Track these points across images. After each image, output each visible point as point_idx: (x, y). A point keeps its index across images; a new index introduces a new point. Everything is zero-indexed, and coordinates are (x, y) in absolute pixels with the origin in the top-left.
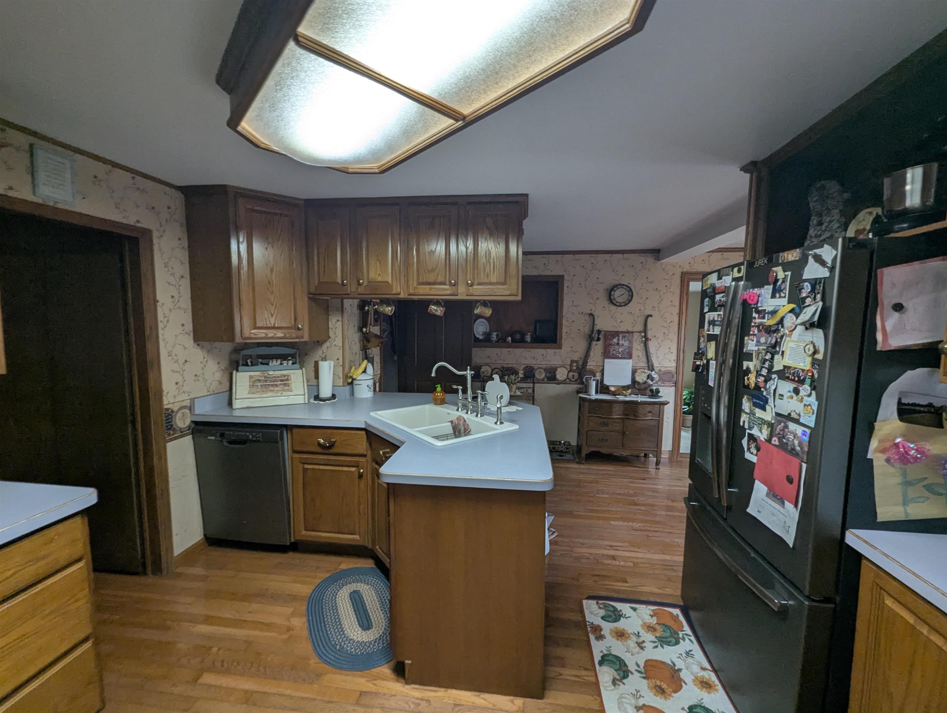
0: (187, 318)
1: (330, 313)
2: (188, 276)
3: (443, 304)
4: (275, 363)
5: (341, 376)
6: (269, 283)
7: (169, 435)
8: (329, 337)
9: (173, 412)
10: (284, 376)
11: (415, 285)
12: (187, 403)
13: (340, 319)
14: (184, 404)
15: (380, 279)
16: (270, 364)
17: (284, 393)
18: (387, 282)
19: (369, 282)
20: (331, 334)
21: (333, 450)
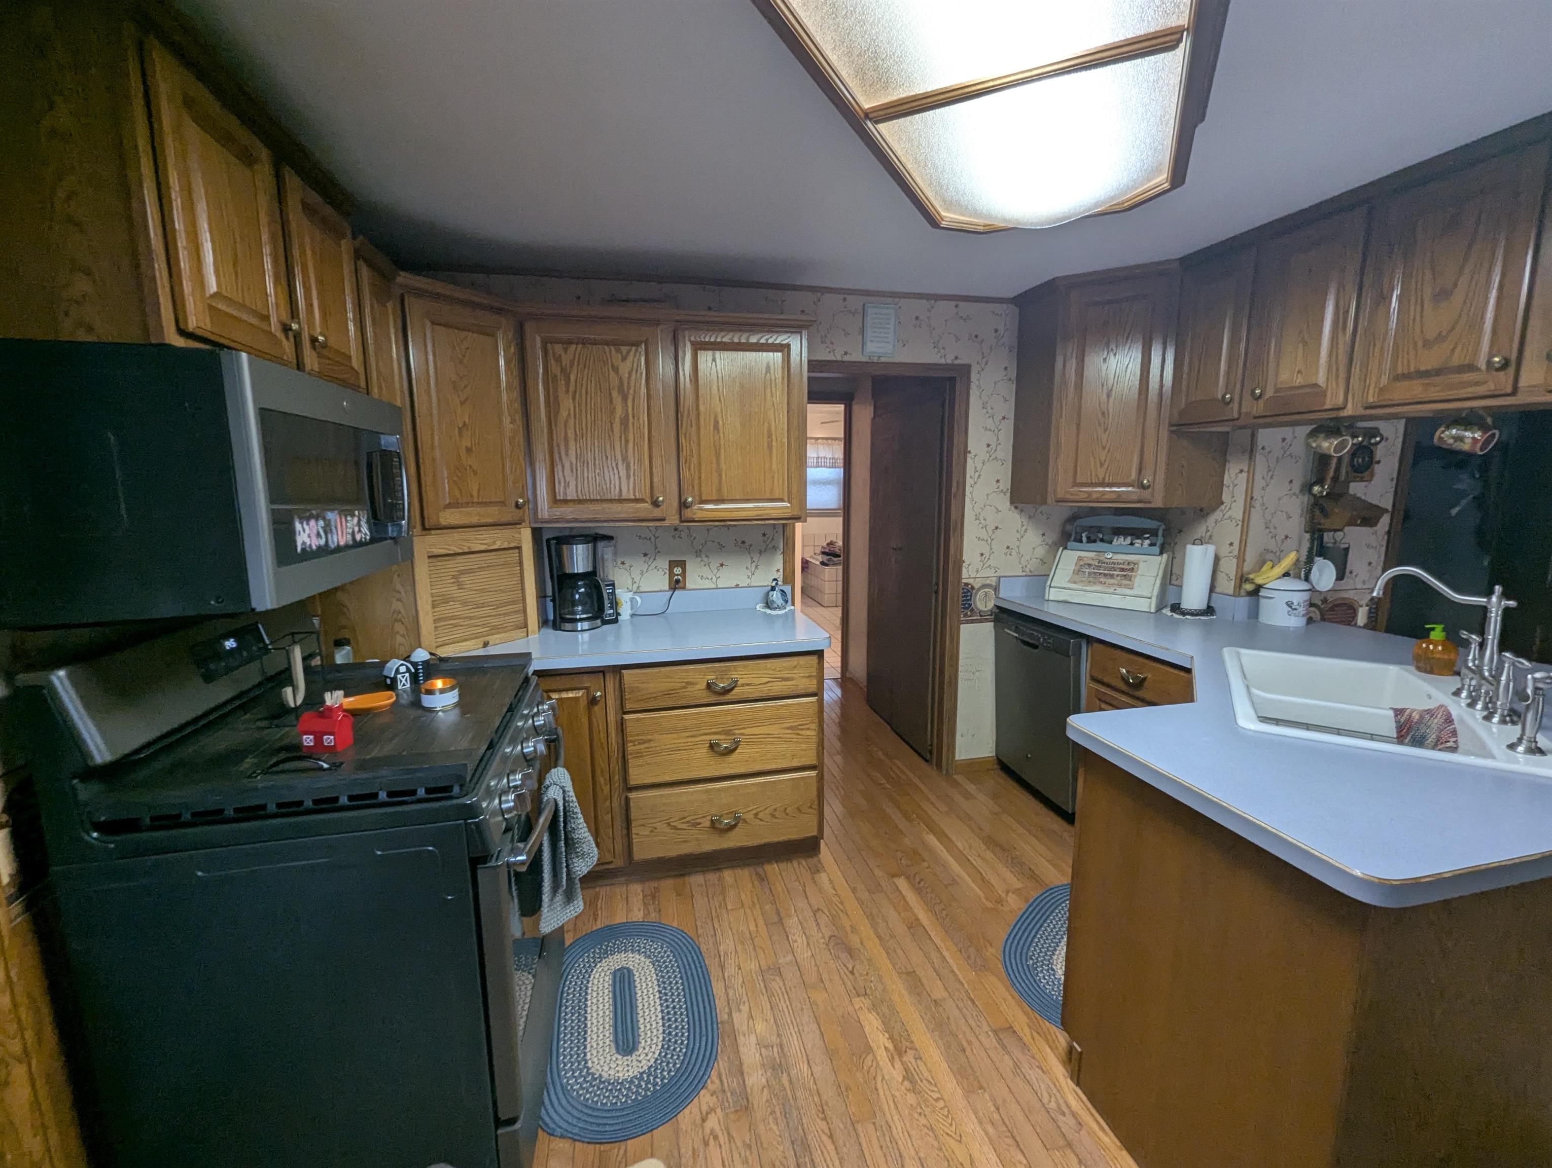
0: (1005, 473)
1: (1228, 457)
2: (1012, 416)
3: (1489, 420)
4: (1121, 541)
5: (1233, 577)
6: (1103, 413)
7: (966, 615)
8: (1222, 503)
9: (973, 588)
10: (1129, 564)
11: (1384, 380)
12: (993, 582)
13: (1246, 469)
14: (988, 582)
15: (1299, 380)
16: (1115, 542)
17: (1119, 590)
18: (1316, 385)
19: (1277, 391)
20: (1226, 497)
21: (1139, 693)
